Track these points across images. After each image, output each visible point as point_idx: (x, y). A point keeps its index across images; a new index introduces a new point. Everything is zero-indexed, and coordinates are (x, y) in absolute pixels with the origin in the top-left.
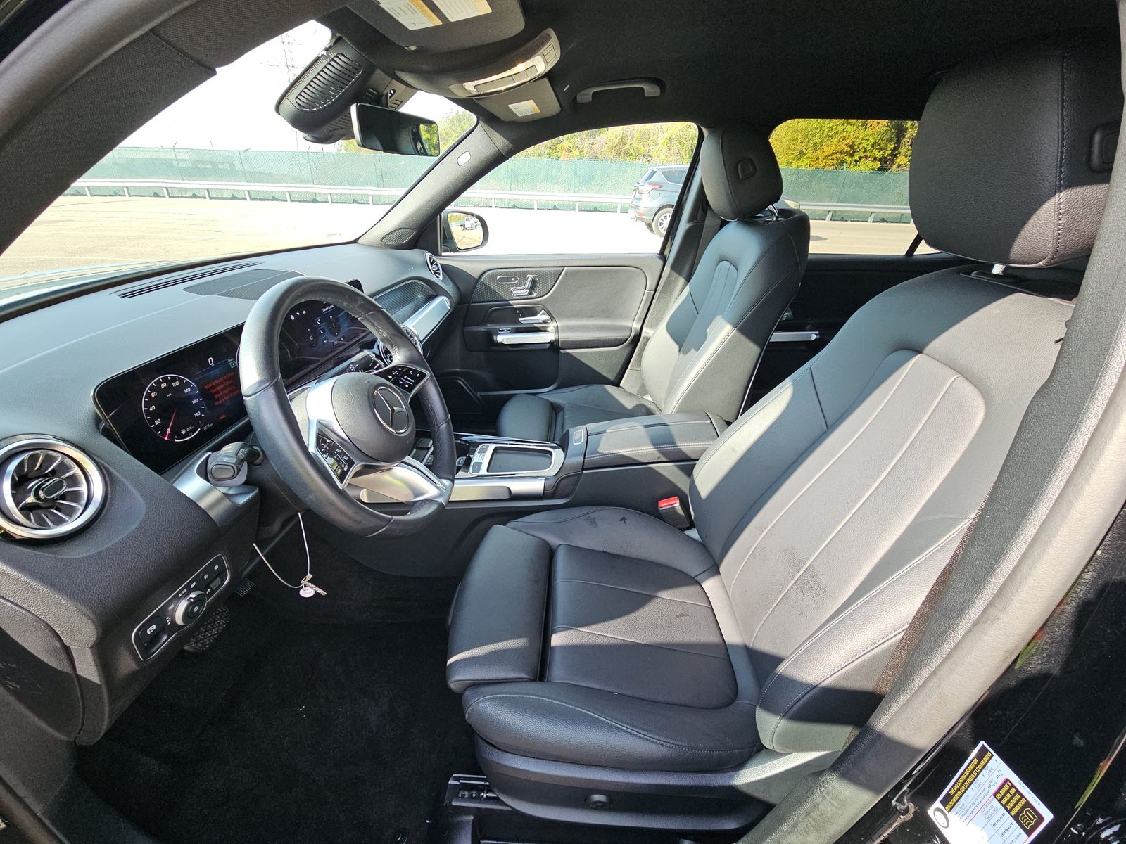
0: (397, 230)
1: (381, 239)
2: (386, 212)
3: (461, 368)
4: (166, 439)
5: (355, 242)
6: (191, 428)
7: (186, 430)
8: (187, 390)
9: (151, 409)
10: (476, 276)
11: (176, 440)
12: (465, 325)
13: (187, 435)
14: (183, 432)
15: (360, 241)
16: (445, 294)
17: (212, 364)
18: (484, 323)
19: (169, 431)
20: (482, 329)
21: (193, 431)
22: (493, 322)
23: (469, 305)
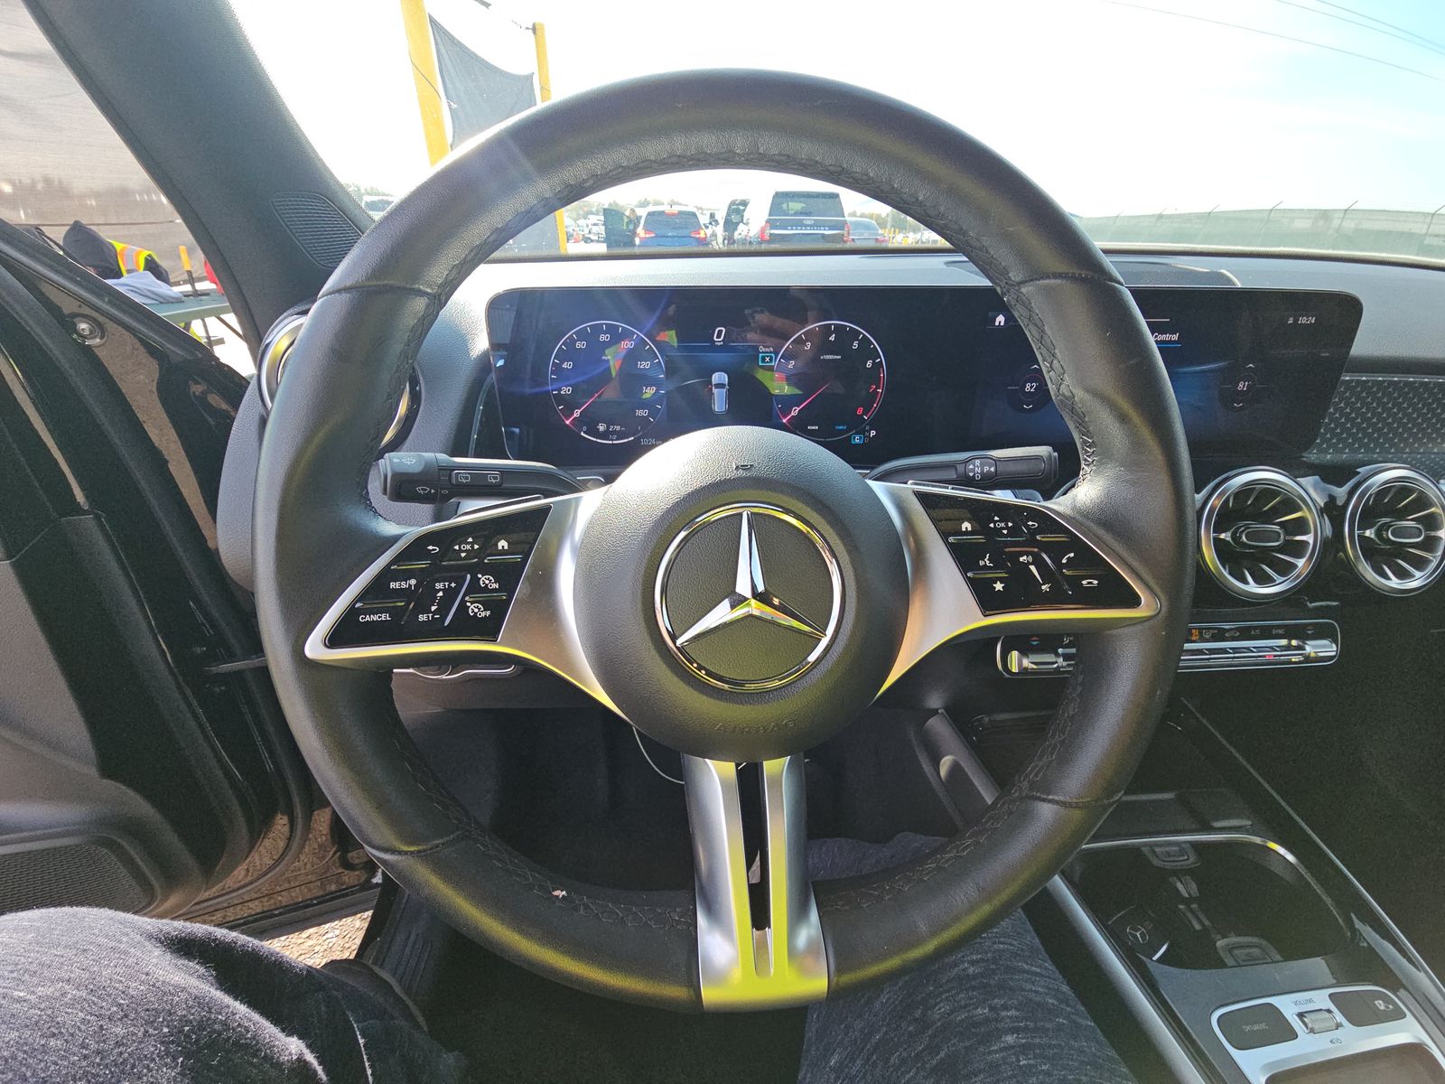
4: (568, 422)
6: (618, 428)
7: (608, 428)
8: (644, 365)
9: (565, 366)
11: (582, 434)
13: (605, 435)
14: (602, 427)
17: (718, 341)
19: (577, 413)
21: (620, 435)
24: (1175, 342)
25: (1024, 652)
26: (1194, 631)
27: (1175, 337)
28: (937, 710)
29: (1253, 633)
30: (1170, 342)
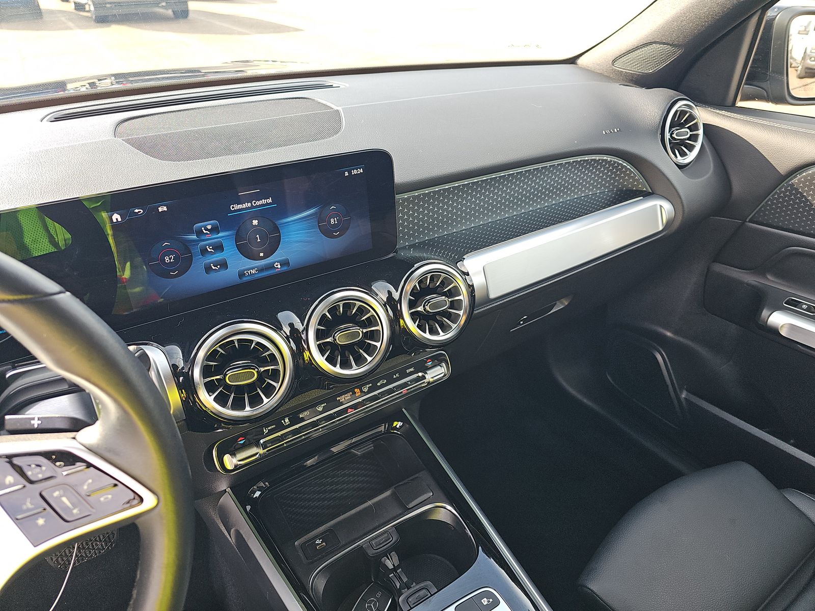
0: (651, 43)
1: (614, 61)
2: (652, 2)
3: (675, 332)
5: (572, 61)
10: (782, 168)
12: (716, 260)
15: (580, 61)
16: (670, 194)
18: (760, 269)
20: (751, 279)
22: (783, 275)
23: (743, 224)
24: (270, 204)
25: (233, 454)
26: (356, 390)
27: (270, 201)
28: (225, 490)
29: (394, 377)
30: (267, 204)
